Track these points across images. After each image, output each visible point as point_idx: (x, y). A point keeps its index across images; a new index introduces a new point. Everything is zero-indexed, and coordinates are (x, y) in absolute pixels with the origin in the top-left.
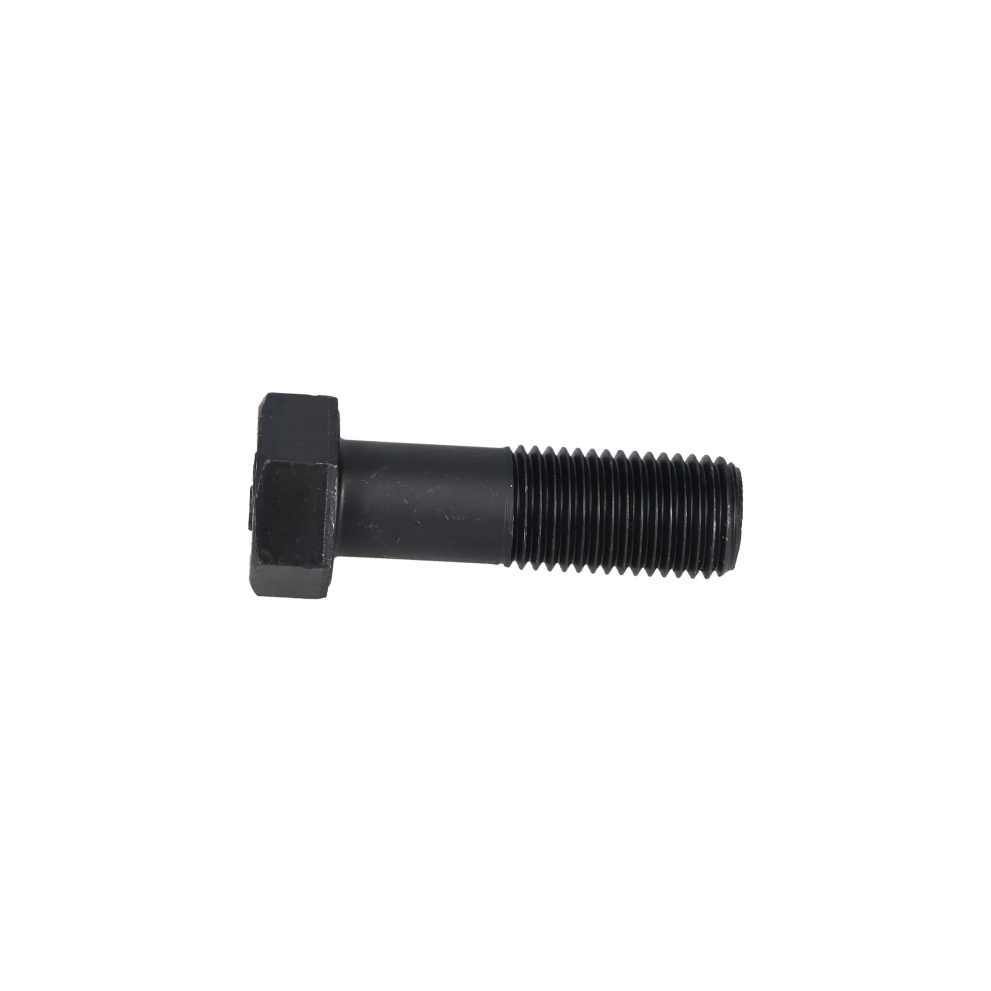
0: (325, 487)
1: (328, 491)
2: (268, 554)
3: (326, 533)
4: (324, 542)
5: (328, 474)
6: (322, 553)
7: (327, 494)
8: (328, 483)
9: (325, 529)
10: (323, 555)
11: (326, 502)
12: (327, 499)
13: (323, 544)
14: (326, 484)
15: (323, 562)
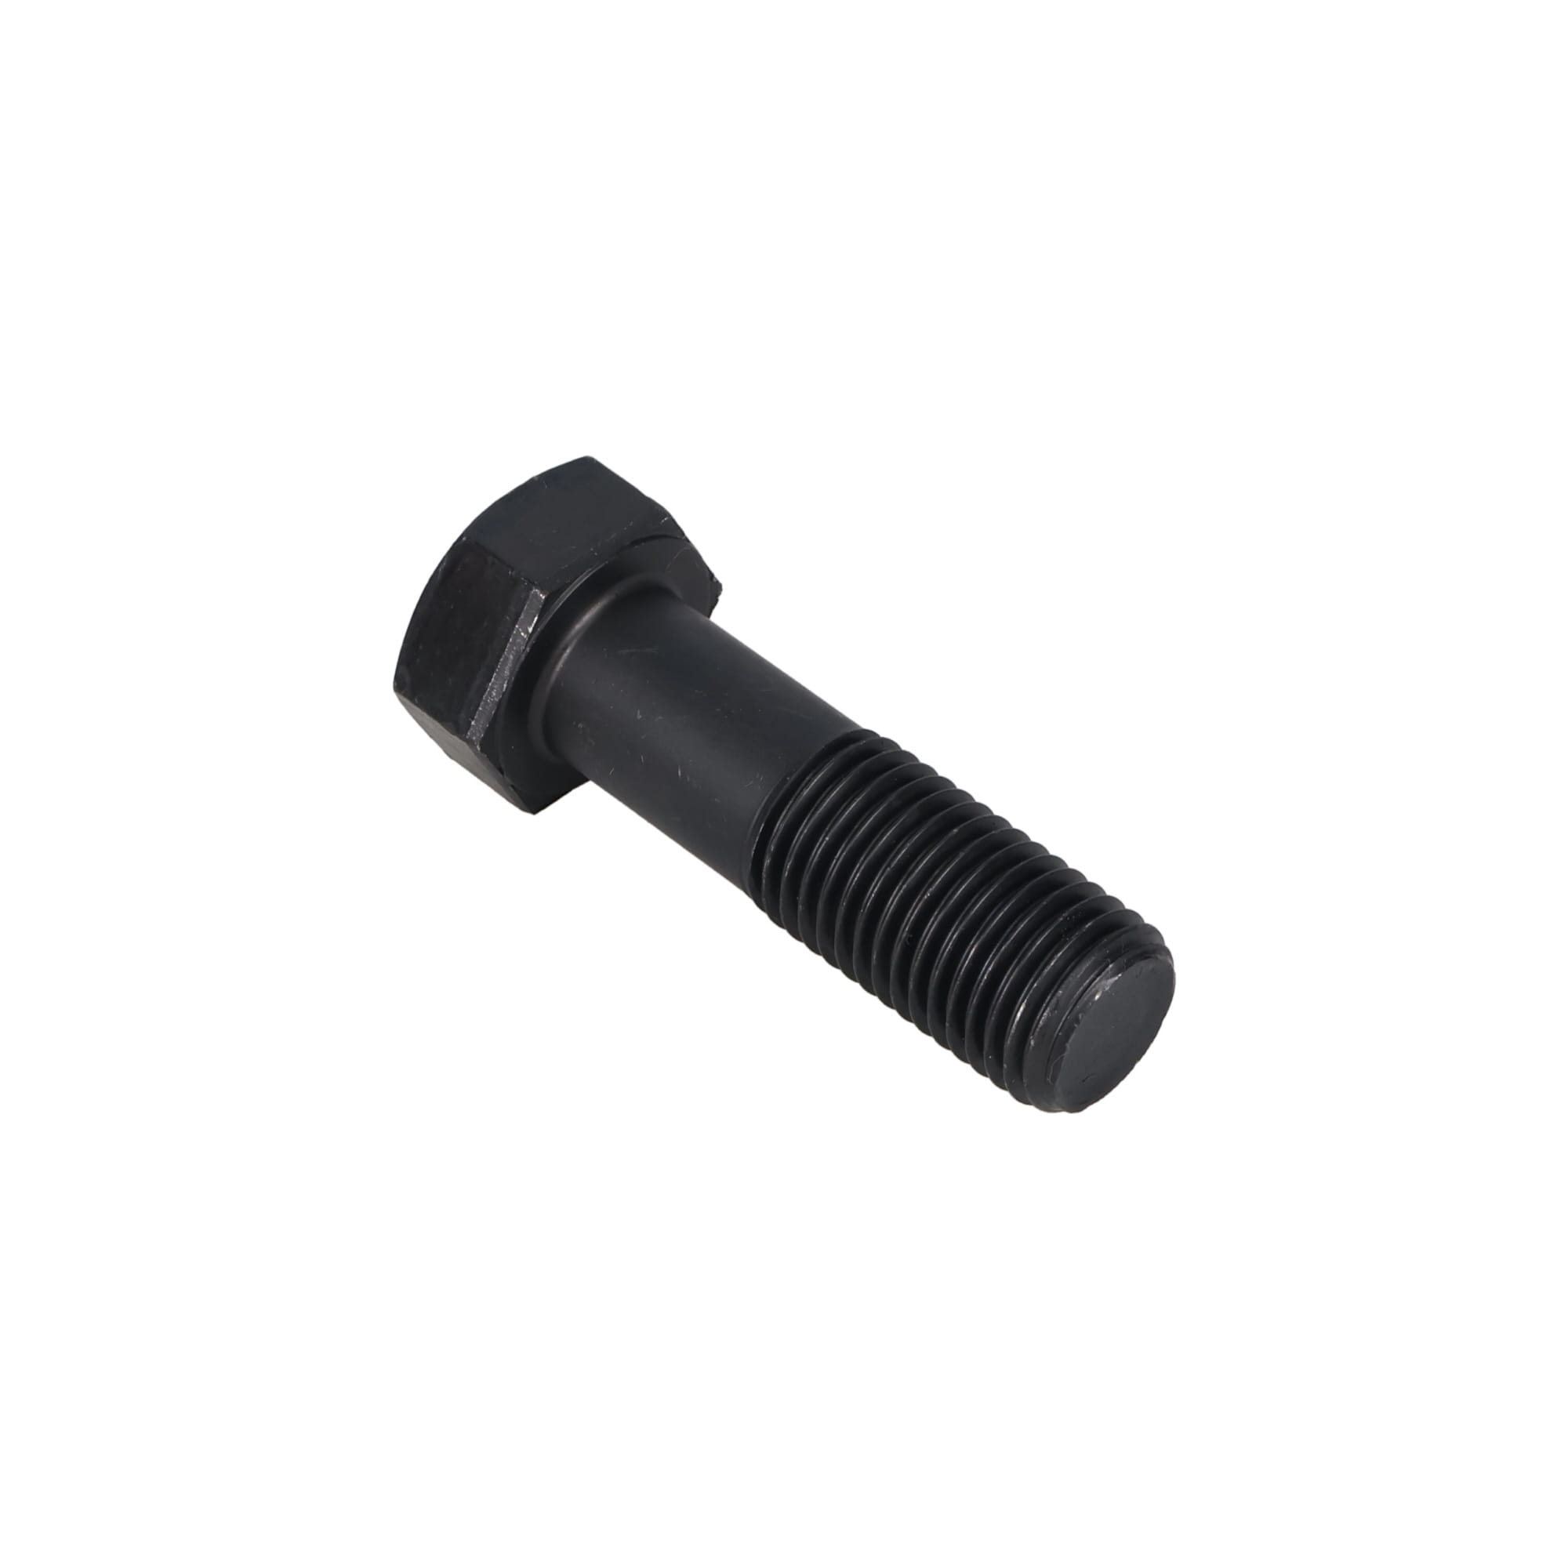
0: (515, 621)
1: (518, 629)
2: (408, 679)
3: (489, 691)
4: (482, 703)
5: (528, 603)
6: (473, 719)
7: (515, 632)
8: (522, 617)
9: (490, 684)
10: (473, 723)
11: (508, 645)
12: (511, 640)
13: (479, 706)
14: (520, 616)
15: (469, 734)
